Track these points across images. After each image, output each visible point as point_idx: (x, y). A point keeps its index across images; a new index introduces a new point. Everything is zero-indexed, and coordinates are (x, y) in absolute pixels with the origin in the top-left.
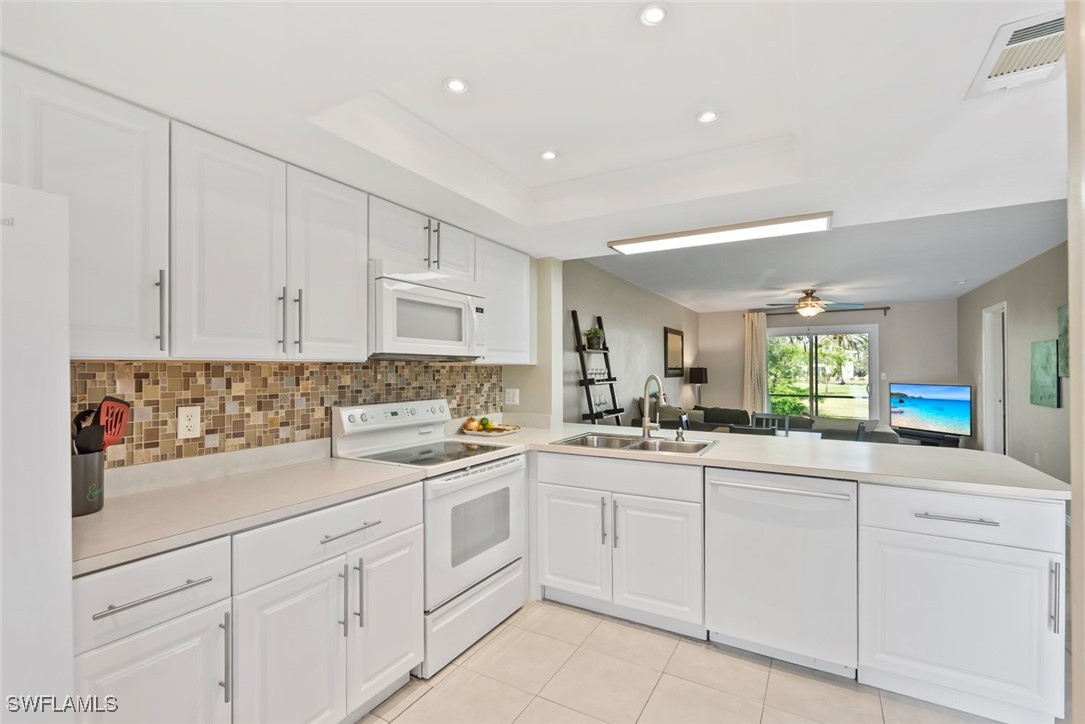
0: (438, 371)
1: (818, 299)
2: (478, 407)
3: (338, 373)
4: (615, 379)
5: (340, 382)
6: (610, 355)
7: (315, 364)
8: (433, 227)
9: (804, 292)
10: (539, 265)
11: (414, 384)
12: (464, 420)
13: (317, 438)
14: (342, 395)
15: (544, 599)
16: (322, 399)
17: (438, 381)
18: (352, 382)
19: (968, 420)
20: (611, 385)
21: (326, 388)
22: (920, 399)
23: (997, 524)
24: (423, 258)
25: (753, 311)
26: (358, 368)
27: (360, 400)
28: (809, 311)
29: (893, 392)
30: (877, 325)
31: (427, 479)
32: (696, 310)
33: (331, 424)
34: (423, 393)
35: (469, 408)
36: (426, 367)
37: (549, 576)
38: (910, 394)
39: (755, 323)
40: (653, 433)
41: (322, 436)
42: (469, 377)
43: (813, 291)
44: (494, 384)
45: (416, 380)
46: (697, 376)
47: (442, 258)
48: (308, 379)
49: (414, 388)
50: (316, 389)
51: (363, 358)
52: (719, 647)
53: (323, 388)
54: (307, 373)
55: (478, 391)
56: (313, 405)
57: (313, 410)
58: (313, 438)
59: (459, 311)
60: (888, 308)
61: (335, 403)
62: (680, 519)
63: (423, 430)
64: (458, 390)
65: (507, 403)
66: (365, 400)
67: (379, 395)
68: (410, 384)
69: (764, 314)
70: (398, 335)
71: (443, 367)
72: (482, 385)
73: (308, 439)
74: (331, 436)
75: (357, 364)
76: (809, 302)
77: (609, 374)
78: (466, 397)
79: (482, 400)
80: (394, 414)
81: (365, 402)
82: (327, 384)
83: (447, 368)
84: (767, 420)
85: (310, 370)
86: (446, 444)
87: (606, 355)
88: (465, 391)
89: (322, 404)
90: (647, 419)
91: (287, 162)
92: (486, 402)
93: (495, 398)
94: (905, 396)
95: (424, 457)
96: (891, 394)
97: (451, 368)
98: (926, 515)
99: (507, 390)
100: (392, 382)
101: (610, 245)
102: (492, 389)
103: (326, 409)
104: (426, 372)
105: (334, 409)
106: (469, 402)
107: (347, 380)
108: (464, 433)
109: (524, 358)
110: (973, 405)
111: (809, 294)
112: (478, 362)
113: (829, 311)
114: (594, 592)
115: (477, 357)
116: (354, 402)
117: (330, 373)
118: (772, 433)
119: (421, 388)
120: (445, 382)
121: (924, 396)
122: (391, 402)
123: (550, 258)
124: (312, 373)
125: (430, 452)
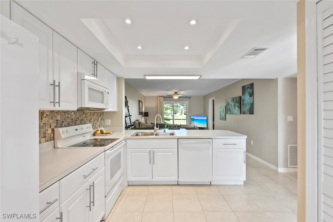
0: (87, 114)
1: (178, 94)
2: (98, 126)
3: (56, 115)
4: (131, 116)
5: (57, 118)
6: (129, 108)
7: (48, 111)
8: (95, 63)
9: (175, 92)
10: (118, 79)
11: (80, 119)
12: (95, 130)
13: (49, 141)
14: (57, 124)
15: (128, 185)
16: (51, 125)
17: (87, 117)
18: (61, 118)
19: (206, 124)
20: (130, 118)
21: (52, 121)
22: (197, 119)
23: (237, 144)
24: (92, 73)
25: (160, 96)
26: (62, 113)
27: (63, 125)
28: (176, 97)
29: (191, 118)
30: (188, 102)
31: (105, 151)
32: (145, 95)
33: (54, 135)
34: (83, 122)
35: (95, 126)
36: (84, 112)
37: (131, 178)
38: (195, 119)
39: (161, 100)
40: (157, 131)
41: (50, 140)
42: (95, 116)
43: (177, 92)
44: (102, 118)
45: (81, 117)
46: (146, 114)
47: (98, 74)
48: (45, 117)
49: (80, 120)
50: (49, 121)
51: (75, 109)
52: (181, 185)
53: (51, 121)
54: (45, 115)
55: (98, 120)
56: (47, 128)
57: (47, 130)
58: (47, 141)
59: (102, 93)
60: (190, 97)
61: (55, 127)
62: (172, 153)
63: (84, 135)
64: (92, 120)
65: (106, 124)
66: (65, 125)
67: (69, 123)
68: (78, 119)
69: (162, 98)
70: (89, 101)
71: (88, 112)
72: (99, 118)
73: (45, 142)
74: (54, 140)
75: (62, 111)
76: (176, 95)
77: (129, 114)
78: (95, 123)
79: (99, 123)
80: (76, 130)
81: (65, 126)
82: (52, 119)
83: (89, 113)
84: (172, 126)
85: (46, 114)
86: (91, 140)
87: (128, 108)
88: (94, 121)
89: (51, 128)
90: (155, 127)
91: (53, 30)
92: (100, 124)
93: (102, 123)
94: (194, 119)
95: (85, 144)
96: (191, 119)
97: (90, 112)
98: (225, 144)
99: (106, 120)
100: (74, 118)
101: (145, 76)
102: (101, 119)
103: (52, 129)
104: (84, 114)
105: (55, 129)
106: (95, 124)
107: (59, 118)
108: (95, 135)
109: (115, 109)
110: (207, 120)
111: (176, 93)
112: (106, 110)
113: (180, 97)
114: (147, 179)
115: (105, 109)
116: (61, 126)
117: (54, 115)
118: (179, 129)
119: (82, 120)
120: (89, 118)
121: (198, 119)
122: (73, 126)
123: (122, 77)
124: (47, 115)
125: (86, 143)
